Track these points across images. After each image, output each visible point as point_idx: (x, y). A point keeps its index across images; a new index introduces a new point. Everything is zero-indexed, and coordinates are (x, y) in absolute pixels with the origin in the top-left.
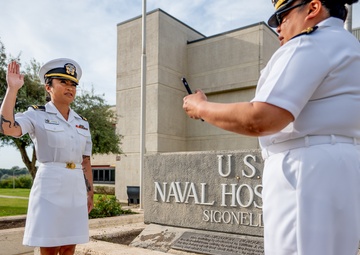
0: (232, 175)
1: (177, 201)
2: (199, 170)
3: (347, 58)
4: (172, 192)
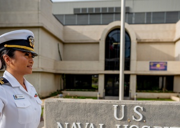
0: (125, 119)
2: (97, 114)
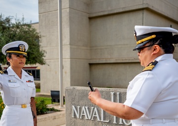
1: (86, 118)
3: (171, 83)
4: (83, 113)
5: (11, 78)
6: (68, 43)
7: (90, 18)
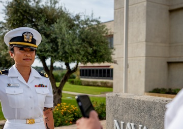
5: (12, 81)
6: (144, 40)
7: (171, 11)
